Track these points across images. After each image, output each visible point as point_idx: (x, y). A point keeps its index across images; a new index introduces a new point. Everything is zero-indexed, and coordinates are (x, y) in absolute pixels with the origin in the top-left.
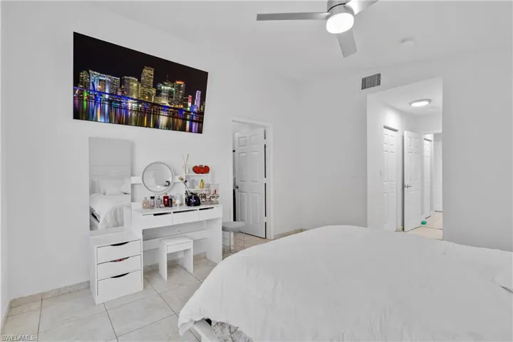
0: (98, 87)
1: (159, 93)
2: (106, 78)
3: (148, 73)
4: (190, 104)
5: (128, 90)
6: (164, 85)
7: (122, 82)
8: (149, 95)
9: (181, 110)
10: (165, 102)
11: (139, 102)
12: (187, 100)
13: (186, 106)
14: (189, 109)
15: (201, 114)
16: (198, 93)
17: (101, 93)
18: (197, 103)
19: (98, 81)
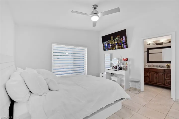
0: (105, 44)
1: (114, 41)
2: (106, 42)
3: (112, 37)
4: (122, 41)
5: (109, 43)
6: (115, 39)
7: (108, 42)
8: (113, 42)
9: (120, 43)
10: (116, 42)
11: (111, 44)
12: (121, 40)
13: (121, 41)
14: (122, 42)
15: (126, 42)
16: (124, 36)
17: (106, 45)
18: (124, 39)
19: (106, 43)
